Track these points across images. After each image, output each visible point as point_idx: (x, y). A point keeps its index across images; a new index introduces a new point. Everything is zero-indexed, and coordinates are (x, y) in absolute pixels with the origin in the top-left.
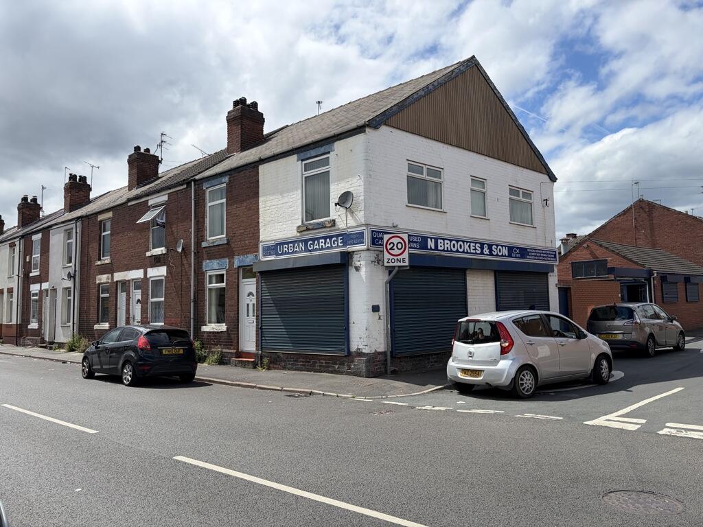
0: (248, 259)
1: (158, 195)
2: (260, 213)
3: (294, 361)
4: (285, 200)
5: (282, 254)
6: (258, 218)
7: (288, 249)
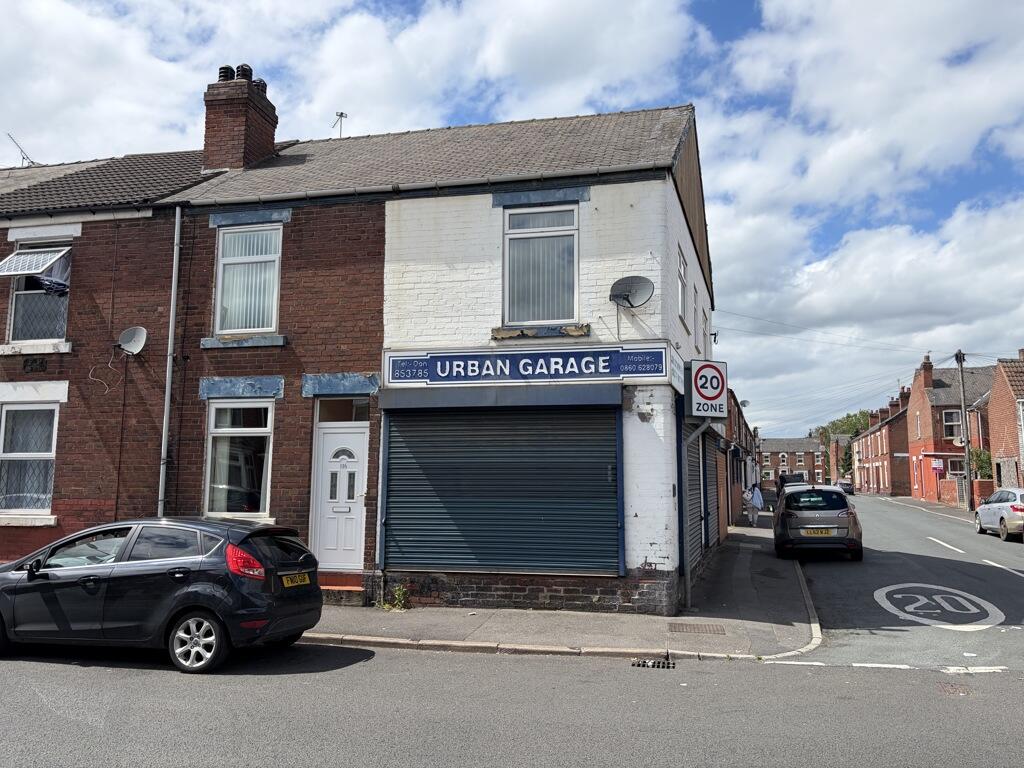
0: (349, 383)
1: (48, 221)
2: (386, 293)
3: (479, 589)
4: (460, 276)
5: (449, 377)
6: (381, 301)
7: (465, 368)
